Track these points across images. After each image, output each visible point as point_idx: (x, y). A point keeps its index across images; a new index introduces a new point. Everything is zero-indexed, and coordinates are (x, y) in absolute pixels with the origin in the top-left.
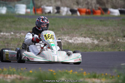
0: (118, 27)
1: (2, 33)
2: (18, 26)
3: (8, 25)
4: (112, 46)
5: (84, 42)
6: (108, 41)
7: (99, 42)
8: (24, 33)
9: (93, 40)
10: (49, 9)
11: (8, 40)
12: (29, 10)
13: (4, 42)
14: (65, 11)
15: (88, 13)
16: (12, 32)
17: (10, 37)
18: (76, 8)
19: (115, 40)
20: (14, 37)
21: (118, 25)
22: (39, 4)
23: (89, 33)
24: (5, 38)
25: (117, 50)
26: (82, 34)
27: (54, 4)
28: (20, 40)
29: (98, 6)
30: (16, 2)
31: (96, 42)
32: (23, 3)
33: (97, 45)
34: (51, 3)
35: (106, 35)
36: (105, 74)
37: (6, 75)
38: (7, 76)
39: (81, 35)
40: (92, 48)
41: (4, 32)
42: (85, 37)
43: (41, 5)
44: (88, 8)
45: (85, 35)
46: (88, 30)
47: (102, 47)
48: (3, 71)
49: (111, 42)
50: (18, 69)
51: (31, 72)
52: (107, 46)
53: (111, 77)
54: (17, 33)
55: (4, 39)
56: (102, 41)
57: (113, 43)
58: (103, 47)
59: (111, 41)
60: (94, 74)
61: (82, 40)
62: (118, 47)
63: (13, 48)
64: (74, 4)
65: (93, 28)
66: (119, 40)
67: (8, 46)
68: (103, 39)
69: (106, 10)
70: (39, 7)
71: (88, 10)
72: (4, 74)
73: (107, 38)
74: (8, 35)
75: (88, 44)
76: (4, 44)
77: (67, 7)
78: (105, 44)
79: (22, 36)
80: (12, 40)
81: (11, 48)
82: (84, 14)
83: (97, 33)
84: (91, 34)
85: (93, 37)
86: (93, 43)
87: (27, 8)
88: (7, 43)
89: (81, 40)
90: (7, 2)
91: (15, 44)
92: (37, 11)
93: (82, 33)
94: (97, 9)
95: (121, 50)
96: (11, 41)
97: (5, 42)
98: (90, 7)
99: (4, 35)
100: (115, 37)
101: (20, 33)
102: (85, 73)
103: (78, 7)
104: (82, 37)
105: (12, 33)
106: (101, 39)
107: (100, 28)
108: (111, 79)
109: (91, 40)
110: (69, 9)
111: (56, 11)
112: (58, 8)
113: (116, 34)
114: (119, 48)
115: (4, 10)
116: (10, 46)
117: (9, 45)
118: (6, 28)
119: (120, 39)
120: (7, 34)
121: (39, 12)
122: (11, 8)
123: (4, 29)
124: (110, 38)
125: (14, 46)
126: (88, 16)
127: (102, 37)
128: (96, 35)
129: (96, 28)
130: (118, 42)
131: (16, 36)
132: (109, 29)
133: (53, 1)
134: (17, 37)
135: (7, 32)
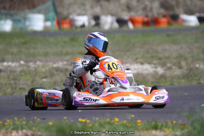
0: (196, 45)
1: (5, 64)
2: (32, 51)
3: (15, 50)
4: (186, 76)
5: (140, 71)
6: (180, 68)
7: (165, 70)
8: (41, 61)
9: (156, 68)
10: (82, 20)
11: (16, 74)
12: (49, 24)
13: (8, 77)
14: (108, 21)
15: (146, 24)
16: (22, 60)
17: (19, 69)
18: (125, 16)
19: (192, 66)
20: (25, 68)
21: (196, 42)
22: (65, 13)
23: (149, 56)
24: (11, 71)
25: (194, 83)
26: (137, 59)
27: (90, 12)
28: (36, 74)
29: (162, 11)
30: (27, 11)
31: (160, 71)
32: (39, 12)
33: (163, 76)
34: (85, 10)
35: (176, 58)
36: (172, 123)
37: (9, 130)
38: (11, 132)
39: (136, 61)
40: (154, 80)
41: (8, 62)
42: (142, 64)
43: (69, 14)
44: (147, 16)
45: (141, 60)
46: (147, 52)
47: (170, 79)
48: (4, 125)
49: (185, 70)
50: (29, 120)
51: (51, 123)
52: (178, 77)
53: (182, 127)
54: (31, 61)
55: (9, 73)
56: (170, 68)
57: (188, 72)
58: (173, 78)
59: (185, 68)
60: (154, 123)
61: (138, 69)
62: (197, 78)
63: (25, 86)
64: (123, 10)
65: (155, 47)
66: (197, 65)
67: (15, 83)
68: (171, 65)
69: (175, 18)
70: (66, 18)
71: (146, 19)
72: (7, 129)
73: (179, 63)
74: (16, 66)
75: (147, 75)
76: (10, 81)
77: (112, 15)
78: (176, 73)
79: (38, 66)
80: (23, 74)
81: (22, 86)
82: (140, 26)
83: (161, 56)
84: (153, 57)
85: (155, 62)
86: (156, 73)
87: (46, 20)
88: (15, 79)
89: (135, 69)
90: (12, 12)
91: (27, 80)
92: (63, 23)
93: (137, 56)
94: (161, 16)
95: (202, 82)
96: (21, 75)
97: (11, 77)
98: (150, 14)
99: (9, 66)
100: (192, 62)
101: (35, 62)
102: (139, 121)
103: (129, 14)
104: (137, 63)
105: (22, 62)
106: (169, 65)
107: (167, 47)
108: (182, 129)
109: (152, 68)
110: (114, 18)
111: (93, 22)
112: (97, 18)
113: (192, 57)
114: (199, 80)
115: (7, 26)
116: (19, 84)
117: (18, 82)
118: (12, 54)
119: (200, 64)
120: (13, 65)
121: (66, 26)
122: (19, 21)
123: (9, 57)
124: (183, 64)
125: (26, 84)
126: (147, 28)
127: (171, 62)
128: (160, 59)
129: (160, 48)
130: (197, 68)
131: (29, 67)
132: (181, 48)
133: (88, 7)
134: (30, 69)
135: (13, 61)
